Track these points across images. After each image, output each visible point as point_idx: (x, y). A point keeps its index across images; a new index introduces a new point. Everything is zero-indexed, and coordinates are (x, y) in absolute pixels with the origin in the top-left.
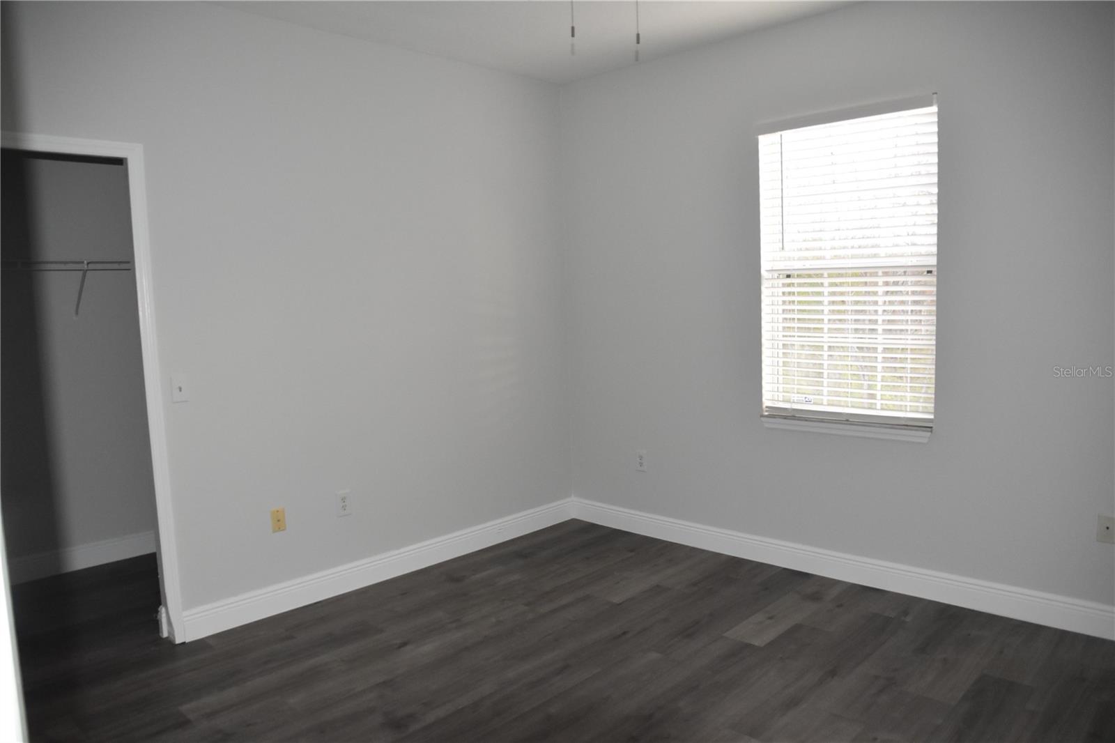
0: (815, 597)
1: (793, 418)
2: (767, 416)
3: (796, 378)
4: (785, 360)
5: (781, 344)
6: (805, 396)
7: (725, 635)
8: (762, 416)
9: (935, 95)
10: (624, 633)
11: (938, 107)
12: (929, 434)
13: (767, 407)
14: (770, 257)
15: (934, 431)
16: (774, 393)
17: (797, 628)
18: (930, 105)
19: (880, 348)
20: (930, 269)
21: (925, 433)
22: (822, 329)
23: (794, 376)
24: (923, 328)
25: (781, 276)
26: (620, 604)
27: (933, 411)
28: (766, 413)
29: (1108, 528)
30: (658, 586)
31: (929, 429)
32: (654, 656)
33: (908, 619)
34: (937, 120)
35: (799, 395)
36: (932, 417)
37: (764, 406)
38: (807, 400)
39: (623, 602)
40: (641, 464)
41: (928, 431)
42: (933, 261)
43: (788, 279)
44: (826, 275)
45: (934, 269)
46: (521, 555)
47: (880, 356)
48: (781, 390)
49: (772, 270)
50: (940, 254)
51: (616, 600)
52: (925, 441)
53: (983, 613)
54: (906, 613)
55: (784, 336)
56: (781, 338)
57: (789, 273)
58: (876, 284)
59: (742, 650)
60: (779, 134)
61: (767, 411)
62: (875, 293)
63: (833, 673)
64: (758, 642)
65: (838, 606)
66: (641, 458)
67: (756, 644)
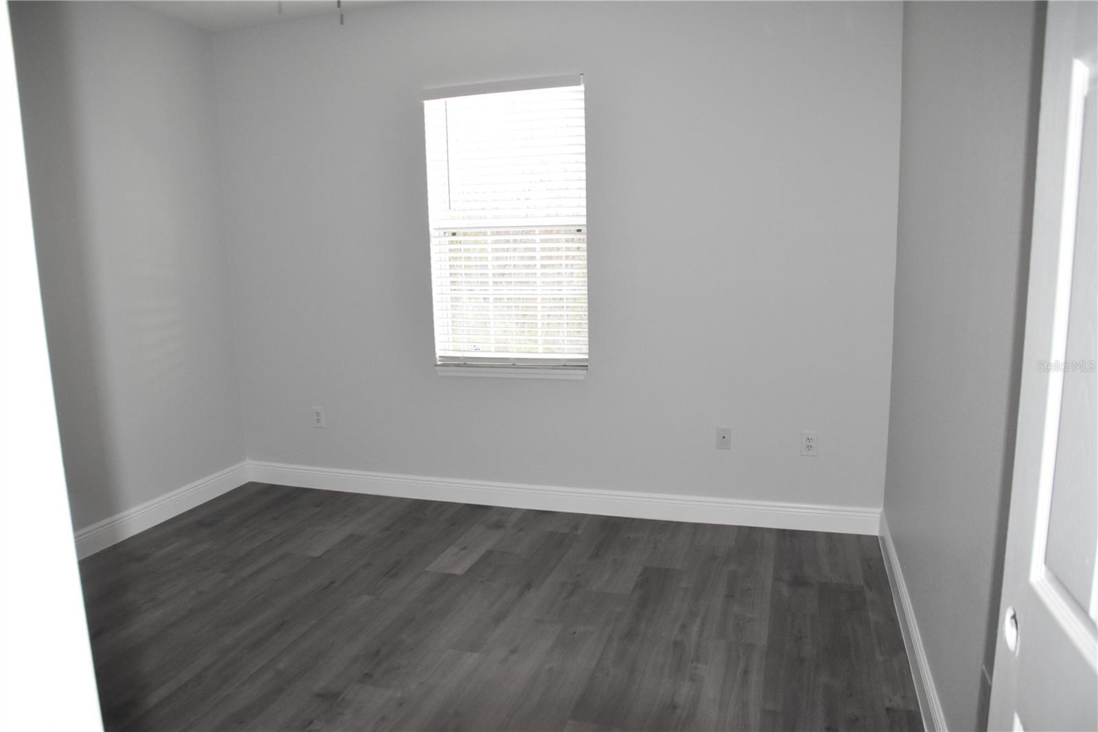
0: (499, 525)
1: (465, 365)
2: (440, 365)
3: (466, 328)
4: (454, 312)
5: (449, 296)
6: (474, 344)
7: (427, 569)
8: (436, 365)
9: (582, 76)
10: (332, 583)
11: (585, 86)
12: (585, 372)
13: (440, 357)
14: (438, 217)
15: (589, 369)
16: (446, 344)
17: (489, 553)
18: (579, 84)
19: (539, 298)
20: (579, 228)
21: (582, 371)
22: (488, 282)
23: (464, 326)
24: (575, 280)
25: (447, 234)
26: (320, 557)
27: (587, 352)
28: (439, 363)
29: (724, 437)
30: (352, 535)
31: (585, 368)
32: (366, 599)
33: (579, 532)
34: (583, 97)
35: (469, 344)
36: (587, 357)
37: (437, 356)
38: (475, 348)
39: (323, 555)
40: (318, 421)
41: (584, 369)
42: (583, 221)
43: (453, 237)
44: (489, 233)
45: (584, 229)
46: (202, 524)
47: (539, 306)
48: (451, 340)
49: (439, 229)
50: (589, 215)
51: (317, 553)
52: (582, 378)
53: (637, 519)
54: (576, 528)
55: (451, 290)
56: (449, 292)
57: (455, 231)
58: (533, 241)
59: (445, 580)
60: (442, 101)
61: (440, 361)
62: (534, 250)
63: (528, 587)
64: (459, 571)
65: (520, 530)
66: (318, 414)
67: (456, 573)
